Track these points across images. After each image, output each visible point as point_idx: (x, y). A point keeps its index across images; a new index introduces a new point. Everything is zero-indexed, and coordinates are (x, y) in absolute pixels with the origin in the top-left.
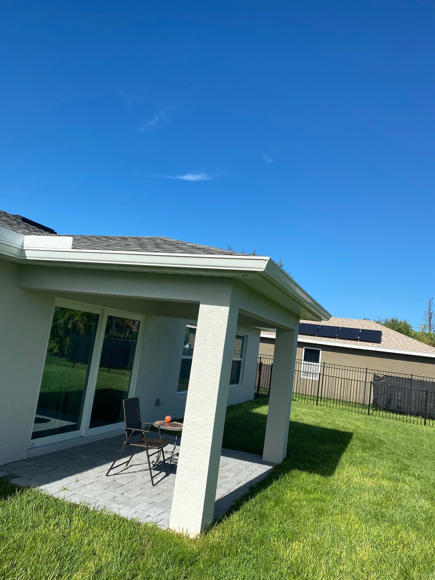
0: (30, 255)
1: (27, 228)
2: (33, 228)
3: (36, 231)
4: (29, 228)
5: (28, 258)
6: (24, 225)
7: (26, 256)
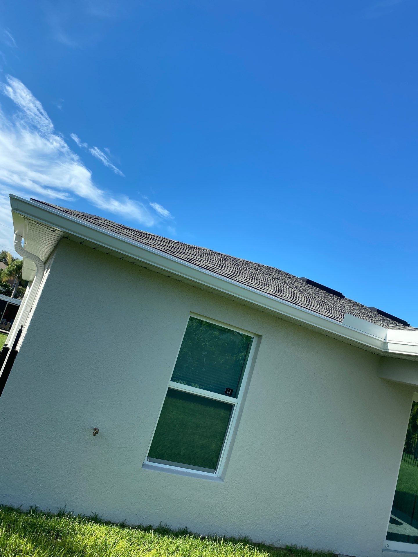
0: (392, 349)
1: (383, 320)
2: (388, 320)
3: (391, 323)
4: (384, 320)
5: (390, 351)
6: (380, 317)
7: (389, 348)
